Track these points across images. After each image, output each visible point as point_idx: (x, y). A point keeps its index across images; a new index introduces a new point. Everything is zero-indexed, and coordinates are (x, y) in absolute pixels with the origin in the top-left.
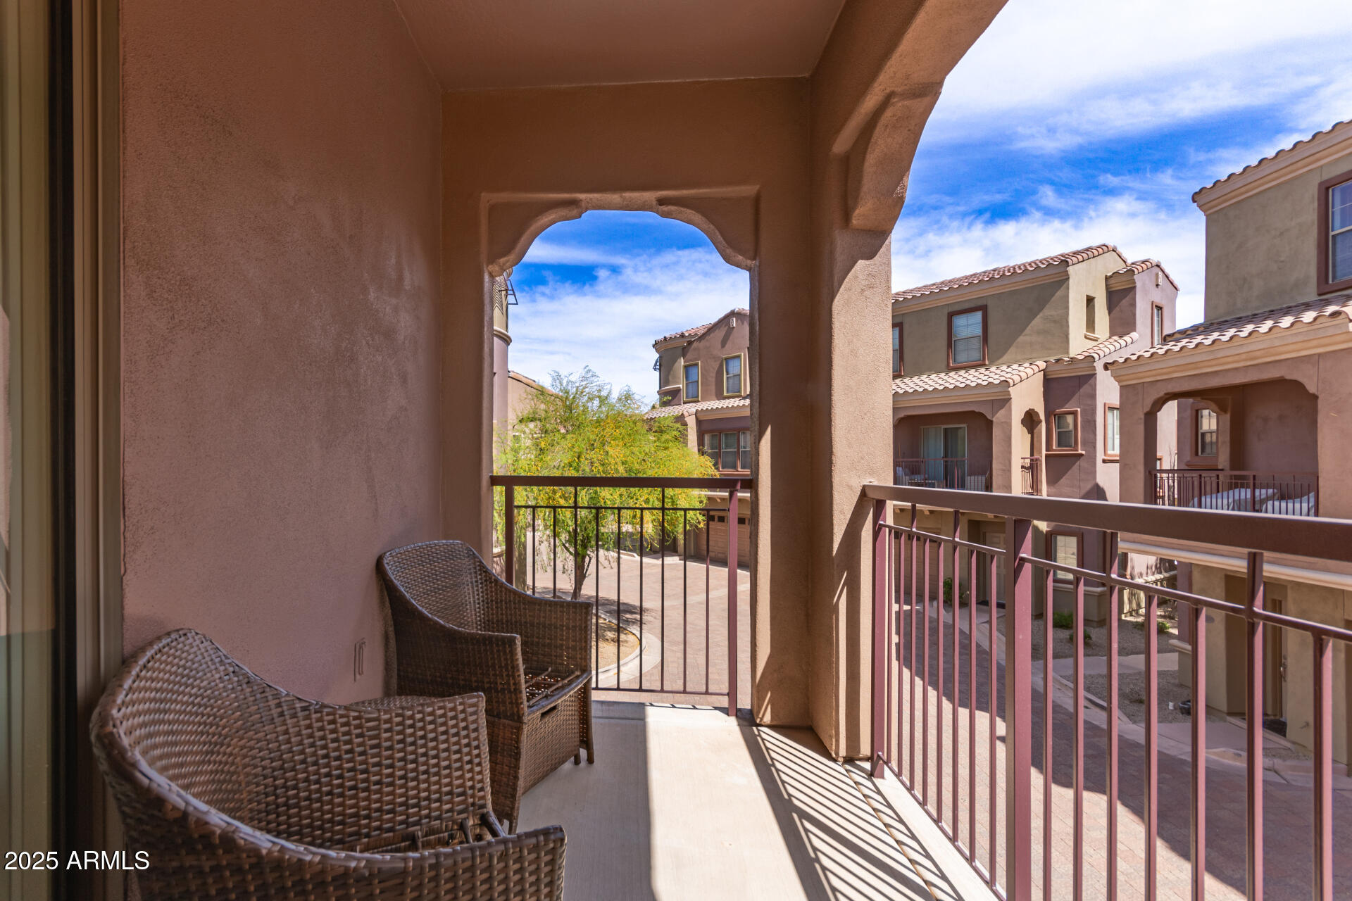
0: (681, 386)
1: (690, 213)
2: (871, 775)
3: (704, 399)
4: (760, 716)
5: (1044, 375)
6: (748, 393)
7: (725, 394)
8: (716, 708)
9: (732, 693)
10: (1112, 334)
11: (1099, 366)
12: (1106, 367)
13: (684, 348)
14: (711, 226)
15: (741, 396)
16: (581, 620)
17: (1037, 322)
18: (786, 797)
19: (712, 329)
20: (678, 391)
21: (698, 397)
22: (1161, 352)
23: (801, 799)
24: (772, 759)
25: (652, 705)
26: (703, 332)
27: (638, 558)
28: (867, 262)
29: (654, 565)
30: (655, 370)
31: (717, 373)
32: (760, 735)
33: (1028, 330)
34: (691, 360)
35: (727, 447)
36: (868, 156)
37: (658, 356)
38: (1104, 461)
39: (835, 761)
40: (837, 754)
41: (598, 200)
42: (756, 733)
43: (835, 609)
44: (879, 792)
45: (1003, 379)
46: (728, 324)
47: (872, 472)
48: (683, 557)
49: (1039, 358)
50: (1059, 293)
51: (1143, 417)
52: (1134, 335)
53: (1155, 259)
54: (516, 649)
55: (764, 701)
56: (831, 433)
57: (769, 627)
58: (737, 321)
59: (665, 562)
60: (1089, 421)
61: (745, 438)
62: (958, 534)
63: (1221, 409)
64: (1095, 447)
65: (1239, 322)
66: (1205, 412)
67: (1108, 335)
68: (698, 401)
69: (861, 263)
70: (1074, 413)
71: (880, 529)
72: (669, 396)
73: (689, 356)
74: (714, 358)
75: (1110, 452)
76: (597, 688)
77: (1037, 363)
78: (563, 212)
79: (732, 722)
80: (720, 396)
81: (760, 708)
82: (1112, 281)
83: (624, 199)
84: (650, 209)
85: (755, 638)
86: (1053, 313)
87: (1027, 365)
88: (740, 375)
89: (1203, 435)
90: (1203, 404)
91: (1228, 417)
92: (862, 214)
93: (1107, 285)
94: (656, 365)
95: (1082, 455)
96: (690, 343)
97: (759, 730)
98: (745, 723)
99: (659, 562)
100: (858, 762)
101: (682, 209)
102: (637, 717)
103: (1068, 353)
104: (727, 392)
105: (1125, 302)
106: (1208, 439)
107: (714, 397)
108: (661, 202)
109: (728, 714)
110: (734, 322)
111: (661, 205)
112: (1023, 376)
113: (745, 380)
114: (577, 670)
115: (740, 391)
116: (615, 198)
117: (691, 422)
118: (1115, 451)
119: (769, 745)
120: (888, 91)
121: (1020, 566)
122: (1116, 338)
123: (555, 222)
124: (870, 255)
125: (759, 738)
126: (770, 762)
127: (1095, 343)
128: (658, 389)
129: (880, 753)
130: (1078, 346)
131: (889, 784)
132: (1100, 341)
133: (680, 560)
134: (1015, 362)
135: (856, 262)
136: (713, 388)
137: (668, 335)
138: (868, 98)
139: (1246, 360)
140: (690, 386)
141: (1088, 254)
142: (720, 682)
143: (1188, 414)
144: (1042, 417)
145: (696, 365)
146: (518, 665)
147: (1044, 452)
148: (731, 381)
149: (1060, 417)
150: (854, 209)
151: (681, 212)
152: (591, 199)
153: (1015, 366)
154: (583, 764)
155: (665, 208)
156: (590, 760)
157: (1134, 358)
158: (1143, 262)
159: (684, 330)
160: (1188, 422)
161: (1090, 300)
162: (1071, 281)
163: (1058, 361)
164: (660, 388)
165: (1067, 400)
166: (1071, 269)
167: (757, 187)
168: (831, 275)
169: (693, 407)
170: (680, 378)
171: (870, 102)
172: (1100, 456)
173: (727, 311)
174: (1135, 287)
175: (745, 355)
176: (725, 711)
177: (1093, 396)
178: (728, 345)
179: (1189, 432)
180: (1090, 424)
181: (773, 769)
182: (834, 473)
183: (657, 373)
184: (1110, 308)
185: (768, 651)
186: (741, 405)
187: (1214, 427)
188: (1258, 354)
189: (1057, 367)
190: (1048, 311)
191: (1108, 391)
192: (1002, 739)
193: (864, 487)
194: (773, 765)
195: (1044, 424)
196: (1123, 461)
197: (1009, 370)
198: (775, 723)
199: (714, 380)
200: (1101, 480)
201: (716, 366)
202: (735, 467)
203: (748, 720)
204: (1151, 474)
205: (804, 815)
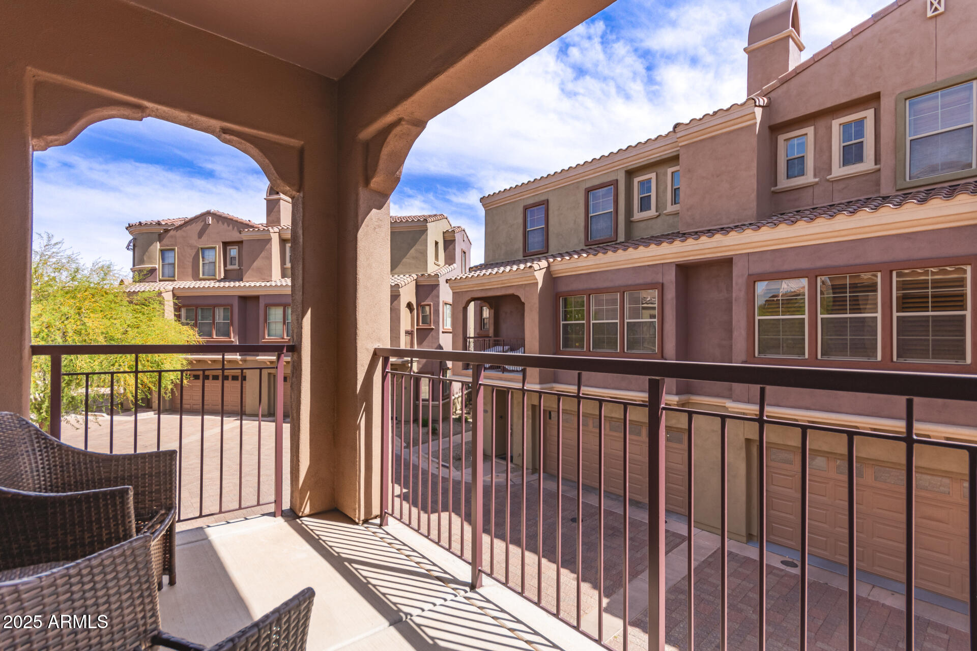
0: (157, 266)
1: (249, 146)
2: (380, 526)
3: (180, 279)
4: (302, 510)
5: (416, 283)
6: (222, 277)
7: (201, 276)
8: (263, 515)
9: (278, 501)
10: (446, 263)
11: (442, 281)
12: (447, 281)
13: (160, 235)
14: (267, 161)
15: (216, 279)
16: (165, 466)
17: (412, 251)
18: (336, 555)
19: (188, 223)
20: (153, 271)
21: (174, 276)
22: (470, 276)
23: (345, 553)
24: (318, 535)
25: (209, 526)
26: (180, 223)
27: (109, 417)
28: (378, 211)
29: (126, 422)
30: (128, 249)
31: (194, 259)
32: (303, 523)
33: (407, 256)
34: (168, 246)
35: (203, 318)
36: (383, 149)
37: (131, 237)
38: (443, 332)
39: (357, 524)
40: (359, 519)
41: (164, 112)
42: (300, 522)
43: (359, 427)
44: (388, 534)
45: (396, 283)
46: (205, 220)
47: (379, 340)
48: (157, 412)
49: (413, 273)
50: (423, 237)
51: (462, 309)
52: (454, 265)
53: (463, 227)
54: (128, 499)
55: (305, 499)
56: (356, 315)
57: (309, 447)
58: (212, 219)
59: (138, 418)
60: (436, 310)
61: (219, 313)
62: (441, 374)
63: (491, 307)
64: (439, 324)
65: (498, 265)
66: (484, 308)
67: (444, 264)
68: (175, 280)
69: (374, 211)
70: (430, 305)
71: (386, 375)
72: (145, 275)
73: (165, 241)
74: (191, 246)
75: (445, 327)
76: (179, 521)
77: (413, 275)
78: (127, 112)
79: (280, 520)
80: (196, 277)
81: (302, 505)
82: (446, 235)
83: (191, 118)
84: (212, 132)
85: (298, 457)
86: (420, 248)
87: (407, 276)
88: (215, 263)
89: (484, 319)
90: (484, 304)
91: (493, 311)
92: (377, 182)
93: (443, 236)
94: (129, 245)
95: (433, 329)
96: (166, 231)
97: (301, 521)
98: (289, 519)
99: (133, 418)
100: (370, 521)
101: (243, 141)
102: (201, 538)
103: (427, 271)
104: (203, 275)
105: (451, 247)
106: (485, 322)
107: (191, 279)
108: (225, 131)
109: (275, 516)
110: (210, 220)
111: (224, 133)
112: (407, 282)
113: (220, 267)
114: (161, 509)
115: (215, 275)
116: (183, 115)
117: (168, 298)
118: (448, 326)
119: (312, 528)
120: (400, 116)
121: (479, 388)
122: (447, 266)
123: (113, 117)
124: (380, 208)
125: (303, 525)
126: (317, 537)
127: (438, 267)
128: (131, 267)
129: (386, 511)
130: (432, 269)
131: (393, 526)
132: (441, 266)
133: (155, 414)
134: (402, 274)
135: (371, 210)
136: (190, 270)
137: (143, 221)
138: (388, 116)
139: (502, 284)
140: (166, 267)
141: (437, 218)
142: (268, 494)
143: (478, 308)
144: (415, 307)
145: (173, 250)
146: (129, 513)
147: (416, 327)
148: (207, 267)
149: (423, 307)
150: (372, 177)
151: (241, 143)
152: (157, 109)
153: (402, 276)
154: (165, 588)
155: (228, 137)
156: (172, 583)
157: (459, 278)
158: (458, 227)
159: (160, 219)
160: (478, 313)
161: (437, 243)
162: (428, 231)
163: (422, 275)
164: (134, 265)
165: (426, 297)
166: (428, 224)
167: (302, 142)
168: (357, 215)
169: (169, 286)
170: (156, 259)
171: (390, 118)
172: (441, 330)
173: (204, 210)
174: (455, 240)
175: (219, 248)
176: (273, 515)
177: (438, 297)
178: (204, 238)
179: (478, 318)
180: (437, 312)
181: (321, 541)
182: (358, 341)
183: (131, 253)
184: (445, 249)
185: (308, 463)
186: (216, 286)
187: (488, 316)
188: (505, 281)
189: (421, 279)
190: (418, 246)
191: (446, 294)
192: (399, 496)
193: (375, 349)
194: (320, 539)
195: (415, 311)
196: (453, 332)
197: (399, 278)
198: (312, 512)
199: (190, 264)
200: (442, 342)
201: (193, 253)
202: (210, 335)
203: (292, 515)
204: (465, 338)
205: (351, 561)
